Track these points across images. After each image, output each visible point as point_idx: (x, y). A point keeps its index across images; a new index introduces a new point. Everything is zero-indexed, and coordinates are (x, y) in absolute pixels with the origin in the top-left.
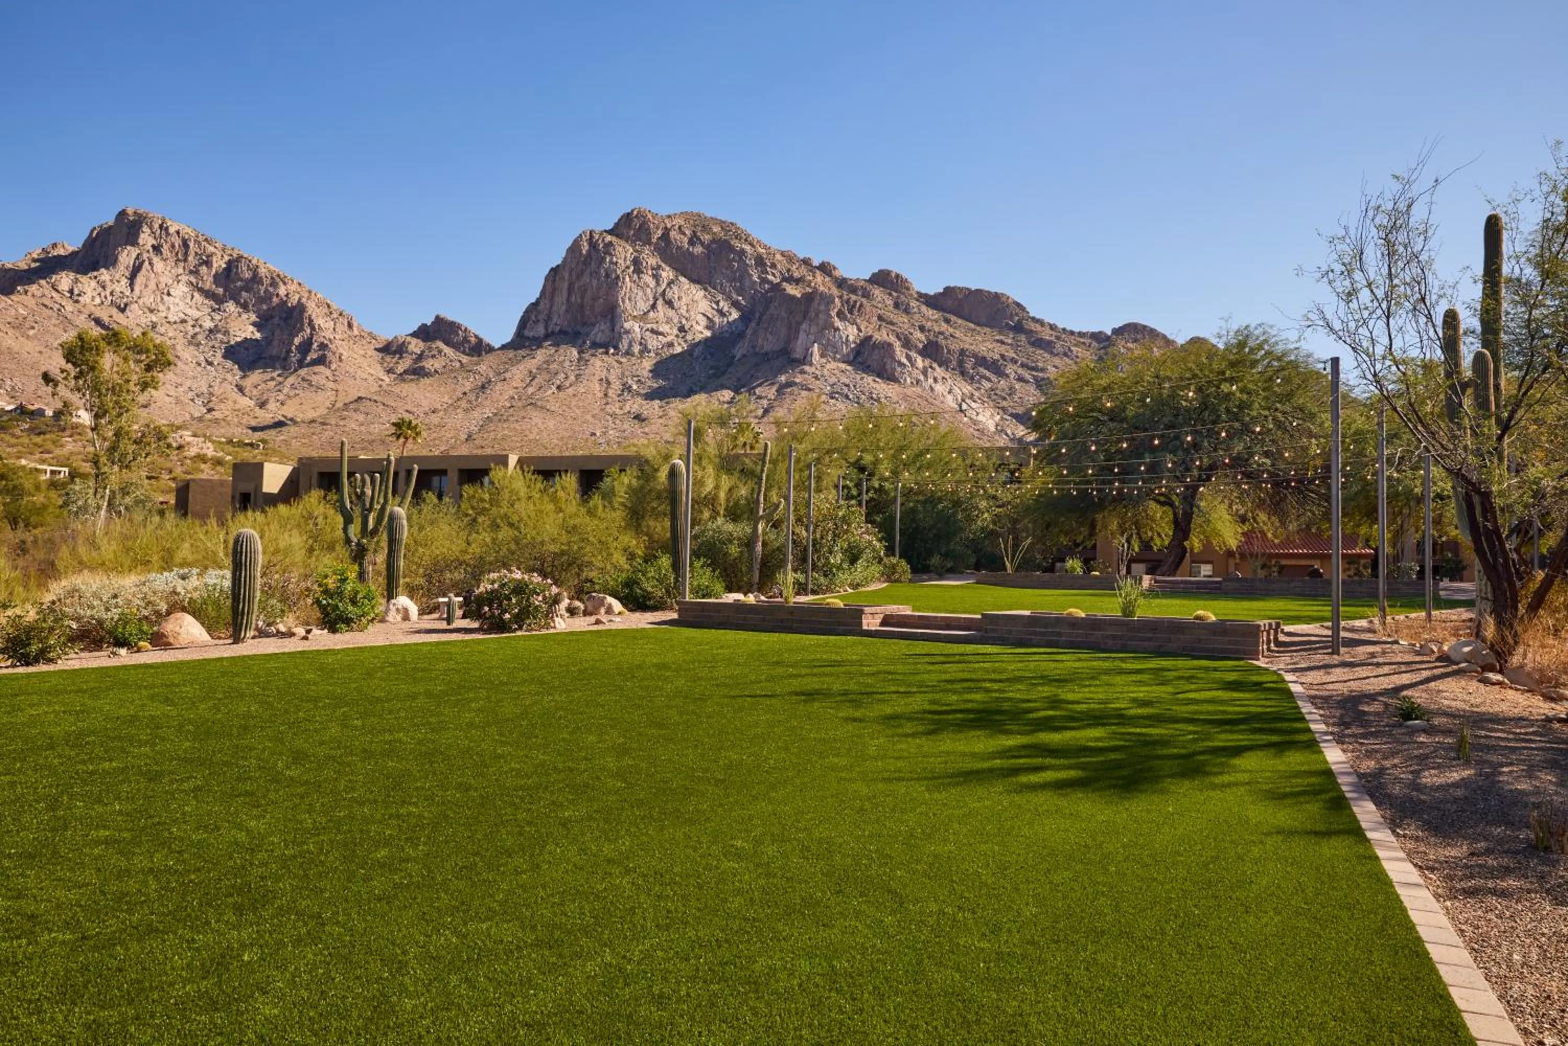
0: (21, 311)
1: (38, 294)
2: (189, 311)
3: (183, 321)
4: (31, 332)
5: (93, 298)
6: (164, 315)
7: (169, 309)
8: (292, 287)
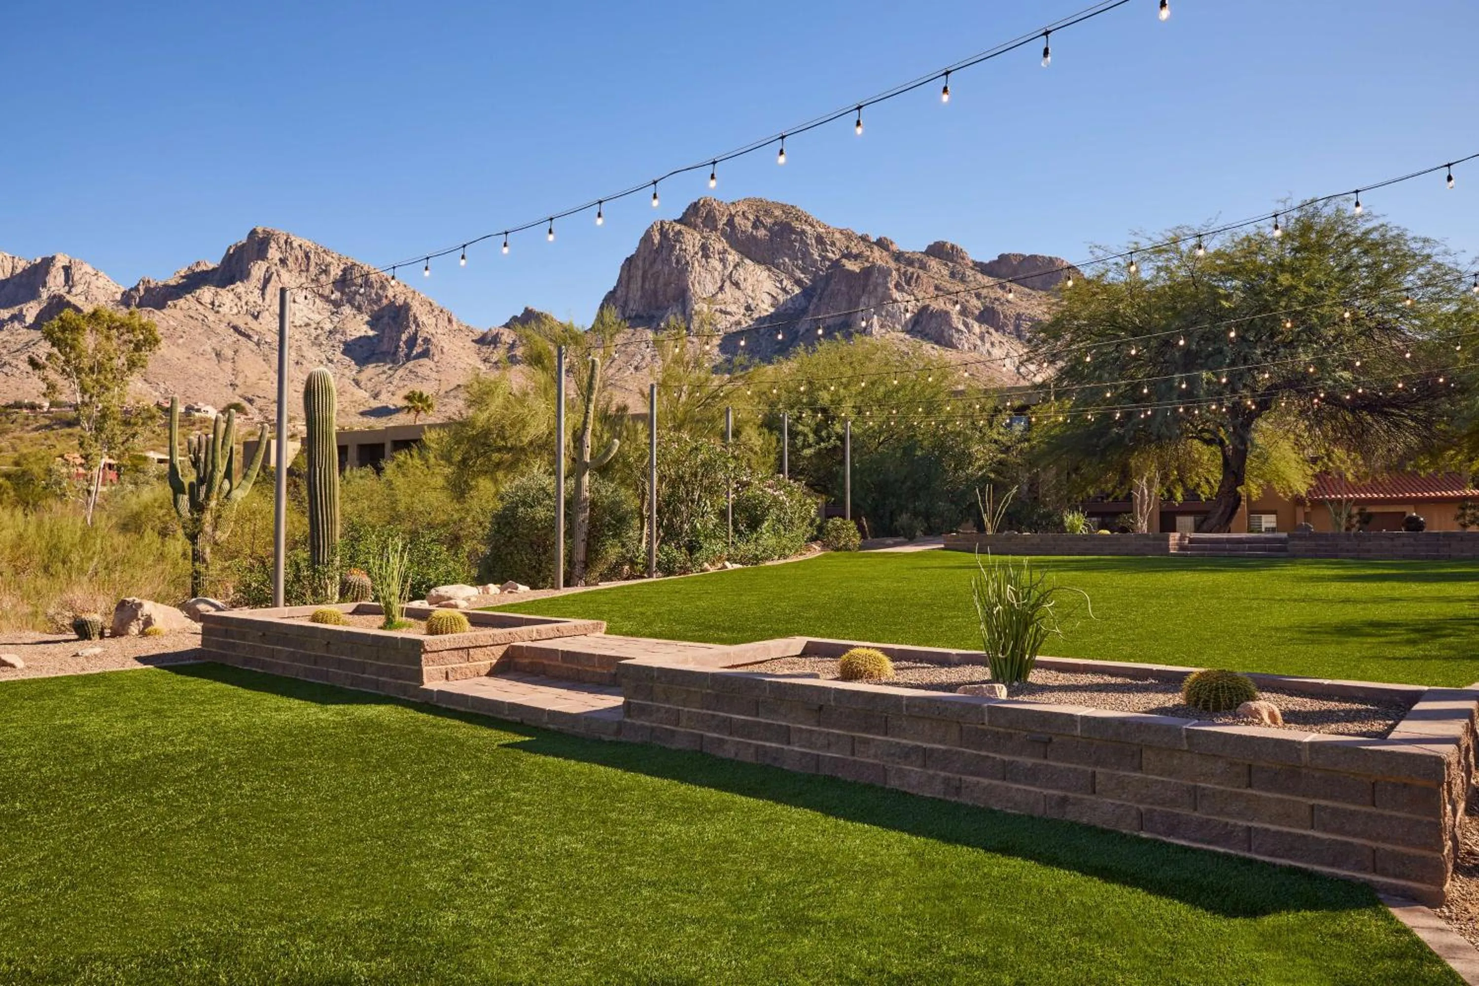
0: (172, 323)
1: (185, 307)
2: (312, 316)
3: (307, 325)
4: (181, 341)
5: (231, 309)
8: (399, 289)
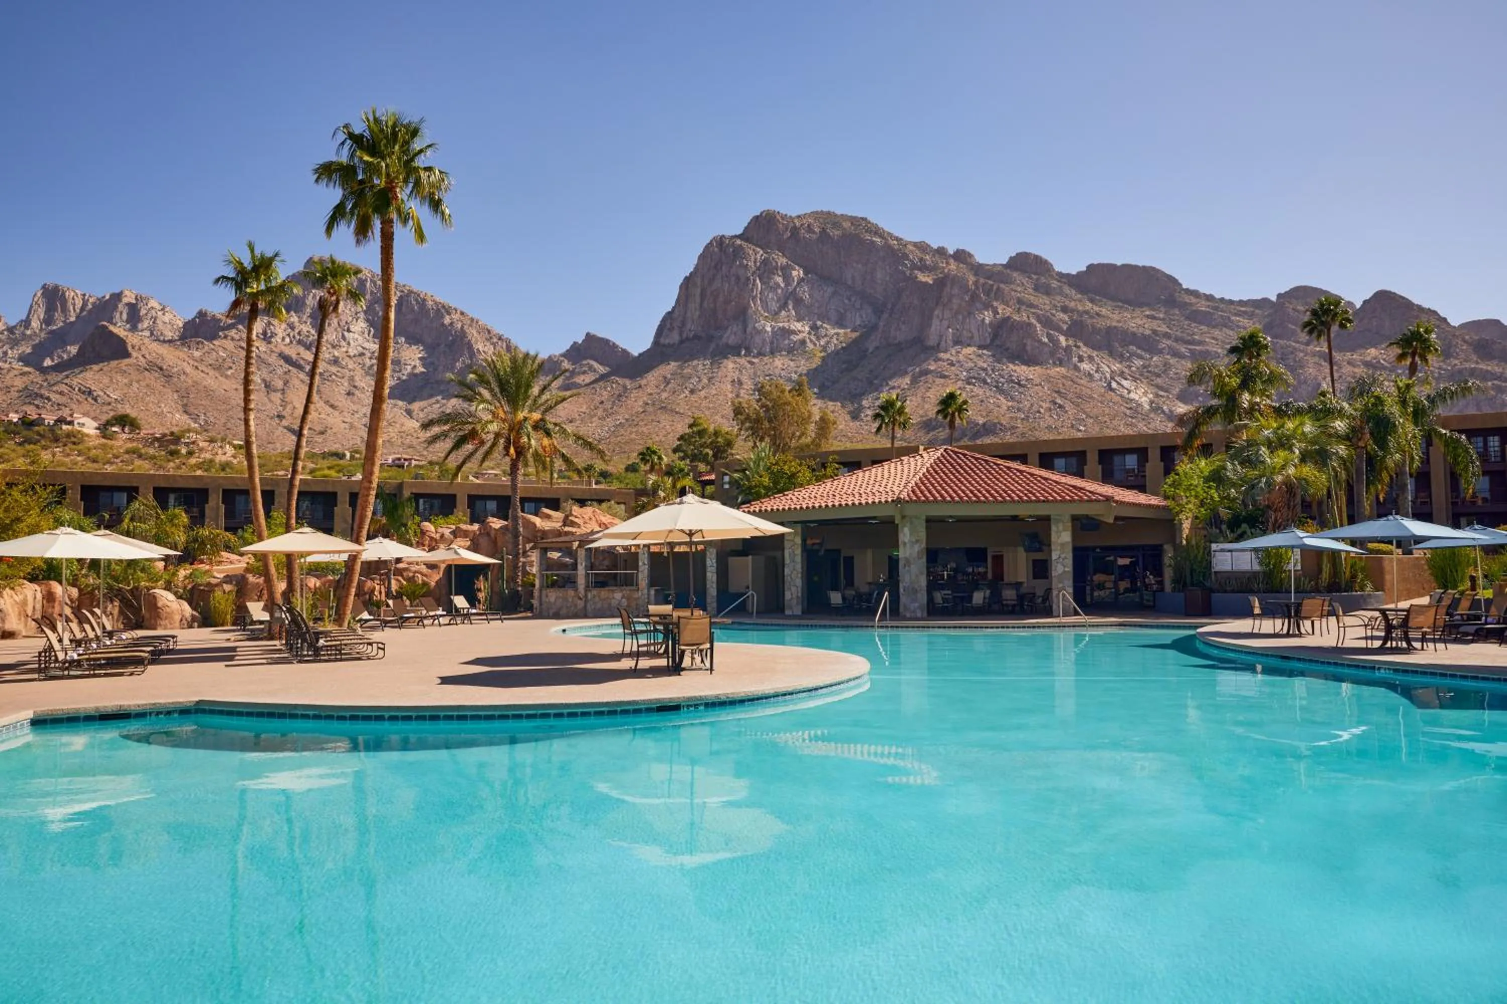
2: (367, 345)
3: (362, 354)
4: (229, 372)
5: (283, 339)
6: (344, 349)
7: (349, 344)
8: (456, 317)
